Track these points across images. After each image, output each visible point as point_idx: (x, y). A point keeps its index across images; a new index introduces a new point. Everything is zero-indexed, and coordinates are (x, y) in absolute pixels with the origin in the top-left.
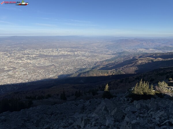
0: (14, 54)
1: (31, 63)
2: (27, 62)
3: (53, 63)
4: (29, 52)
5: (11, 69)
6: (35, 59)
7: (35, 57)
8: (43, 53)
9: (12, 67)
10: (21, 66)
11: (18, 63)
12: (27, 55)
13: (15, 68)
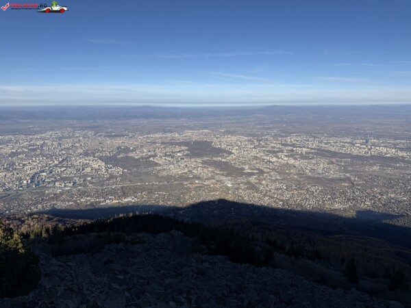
0: (266, 143)
1: (295, 167)
2: (288, 163)
3: (348, 175)
4: (296, 142)
5: (255, 171)
6: (306, 158)
7: (307, 153)
8: (327, 146)
9: (257, 169)
10: (273, 169)
11: (270, 162)
12: (290, 148)
13: (261, 172)
